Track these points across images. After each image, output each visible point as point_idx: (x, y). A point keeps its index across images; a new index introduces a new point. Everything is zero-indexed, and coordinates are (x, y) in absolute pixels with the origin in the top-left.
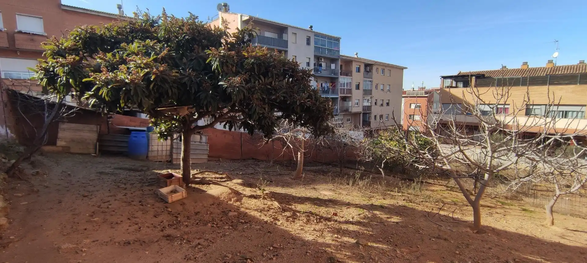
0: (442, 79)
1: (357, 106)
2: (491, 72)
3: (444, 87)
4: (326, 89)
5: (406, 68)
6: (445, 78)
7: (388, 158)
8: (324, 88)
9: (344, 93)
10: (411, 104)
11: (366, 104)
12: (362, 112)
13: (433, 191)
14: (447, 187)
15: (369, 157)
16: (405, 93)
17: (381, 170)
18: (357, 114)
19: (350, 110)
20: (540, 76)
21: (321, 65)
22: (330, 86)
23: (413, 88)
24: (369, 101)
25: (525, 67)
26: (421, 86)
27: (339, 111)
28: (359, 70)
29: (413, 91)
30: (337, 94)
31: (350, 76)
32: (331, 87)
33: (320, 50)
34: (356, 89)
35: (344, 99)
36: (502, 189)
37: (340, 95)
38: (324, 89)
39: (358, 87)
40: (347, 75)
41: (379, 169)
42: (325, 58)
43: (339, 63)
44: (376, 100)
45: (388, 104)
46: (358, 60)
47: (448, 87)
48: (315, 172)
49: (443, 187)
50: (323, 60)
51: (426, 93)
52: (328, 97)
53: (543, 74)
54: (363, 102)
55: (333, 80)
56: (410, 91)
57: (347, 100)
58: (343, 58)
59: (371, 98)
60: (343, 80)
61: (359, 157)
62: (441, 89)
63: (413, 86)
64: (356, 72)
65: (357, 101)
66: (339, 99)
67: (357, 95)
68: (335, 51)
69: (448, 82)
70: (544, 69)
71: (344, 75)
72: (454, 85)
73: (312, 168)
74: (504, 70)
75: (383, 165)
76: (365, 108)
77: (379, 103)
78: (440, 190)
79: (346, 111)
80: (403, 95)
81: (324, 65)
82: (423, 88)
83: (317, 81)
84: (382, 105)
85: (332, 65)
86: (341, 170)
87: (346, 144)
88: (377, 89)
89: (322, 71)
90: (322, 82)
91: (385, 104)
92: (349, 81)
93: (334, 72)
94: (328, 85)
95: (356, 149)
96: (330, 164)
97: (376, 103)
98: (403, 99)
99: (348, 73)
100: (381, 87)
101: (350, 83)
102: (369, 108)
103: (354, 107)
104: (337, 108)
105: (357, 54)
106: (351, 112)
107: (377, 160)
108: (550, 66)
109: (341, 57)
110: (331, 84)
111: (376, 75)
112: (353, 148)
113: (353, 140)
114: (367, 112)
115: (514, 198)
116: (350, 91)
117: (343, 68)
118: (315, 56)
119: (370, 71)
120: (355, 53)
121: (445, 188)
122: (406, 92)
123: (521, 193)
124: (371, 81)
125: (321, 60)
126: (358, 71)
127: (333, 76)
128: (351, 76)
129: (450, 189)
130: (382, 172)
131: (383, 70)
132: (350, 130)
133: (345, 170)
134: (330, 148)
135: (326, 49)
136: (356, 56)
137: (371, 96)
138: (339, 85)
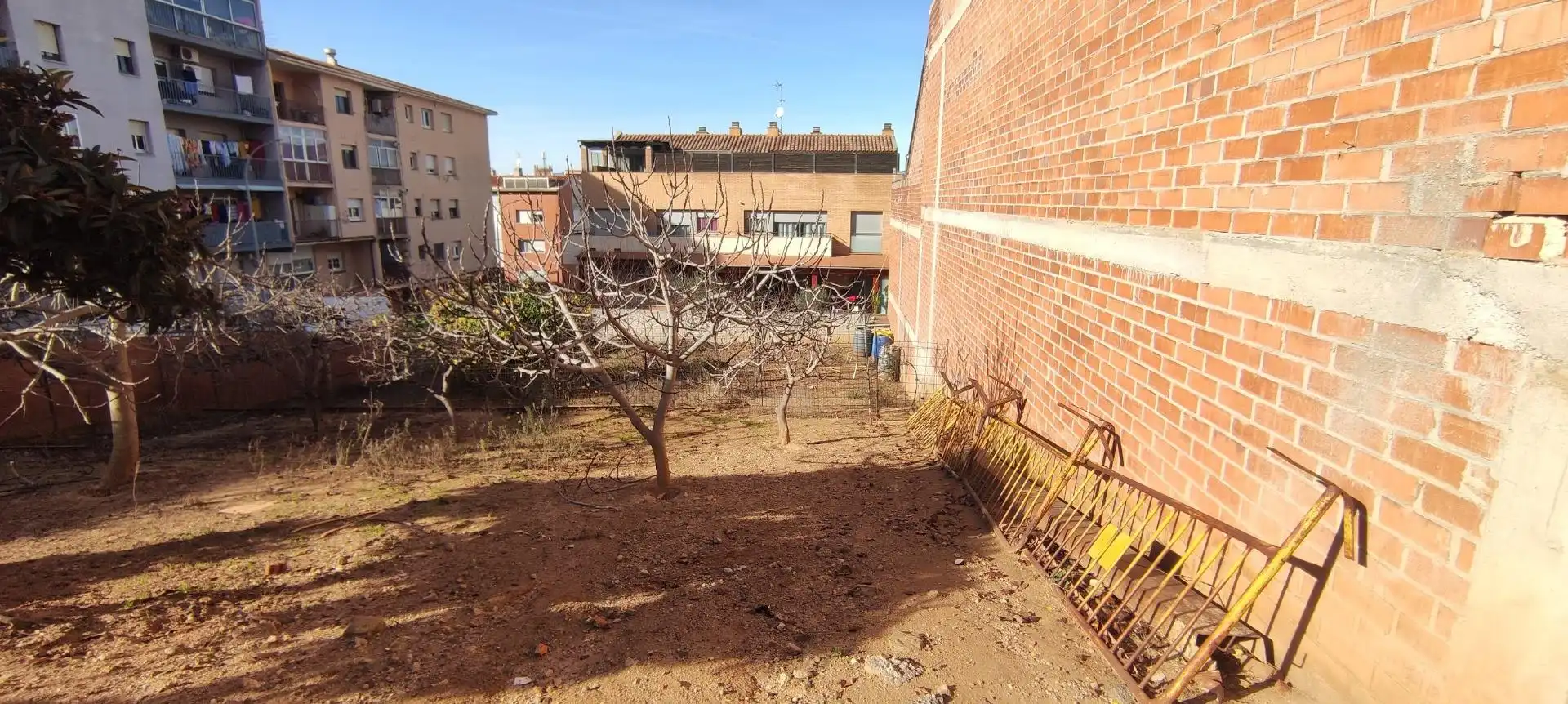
0: (584, 147)
1: (357, 219)
2: (680, 138)
3: (591, 168)
4: (228, 162)
5: (494, 113)
6: (589, 145)
7: (456, 362)
8: (220, 157)
9: (302, 177)
10: (518, 211)
11: (386, 213)
12: (379, 238)
13: (582, 425)
14: (612, 409)
15: (399, 370)
16: (499, 181)
17: (442, 399)
18: (359, 246)
19: (333, 234)
20: (752, 154)
21: (190, 76)
22: (243, 152)
23: (520, 170)
24: (396, 206)
25: (736, 133)
26: (541, 165)
27: (292, 236)
28: (346, 106)
29: (521, 175)
30: (277, 180)
31: (316, 123)
32: (248, 157)
33: (178, 19)
34: (346, 166)
35: (307, 197)
36: (713, 391)
37: (288, 184)
38: (221, 163)
39: (350, 160)
40: (304, 118)
41: (436, 396)
42: (207, 53)
43: (269, 77)
44: (418, 201)
45: (454, 213)
46: (340, 75)
47: (600, 169)
48: (209, 446)
49: (603, 410)
50: (195, 58)
51: (553, 182)
52: (242, 188)
53: (765, 150)
54: (376, 209)
55: (256, 135)
56: (512, 176)
57: (319, 199)
58: (281, 59)
59: (400, 195)
60: (290, 134)
61: (368, 371)
62: (585, 174)
63: (519, 163)
64: (339, 111)
65: (354, 205)
66: (288, 197)
67: (350, 186)
68: (242, 31)
69: (598, 157)
70: (764, 139)
71: (294, 119)
72: (611, 165)
73: (204, 434)
74: (702, 137)
75: (445, 384)
76: (382, 224)
77: (429, 209)
78: (598, 421)
79: (321, 237)
80: (495, 189)
81: (202, 74)
82: (547, 171)
83: (182, 133)
84: (438, 215)
85: (238, 78)
86: (316, 423)
87: (318, 341)
88: (416, 169)
89: (200, 98)
90: (205, 137)
91: (446, 212)
92: (318, 139)
93: (246, 102)
94: (236, 148)
95: (356, 350)
96: (273, 411)
97: (418, 211)
98: (495, 199)
99: (309, 114)
100: (430, 164)
101: (322, 147)
102: (400, 224)
103: (346, 221)
104: (282, 226)
105: (332, 54)
106: (337, 238)
107: (426, 372)
108: (773, 133)
109: (271, 56)
110: (247, 146)
111: (409, 129)
112: (346, 347)
113: (343, 324)
114: (391, 234)
115: (735, 404)
116: (324, 172)
117: (288, 95)
118: (157, 40)
119: (387, 111)
120: (327, 51)
121: (607, 413)
122: (501, 179)
123: (746, 392)
124: (392, 144)
125: (189, 56)
126: (342, 107)
127: (247, 116)
128: (321, 122)
129: (616, 413)
130: (447, 405)
131: (429, 115)
132: (328, 295)
133: (329, 419)
134: (258, 358)
135: (204, 20)
136: (330, 61)
137: (399, 187)
138: (280, 150)
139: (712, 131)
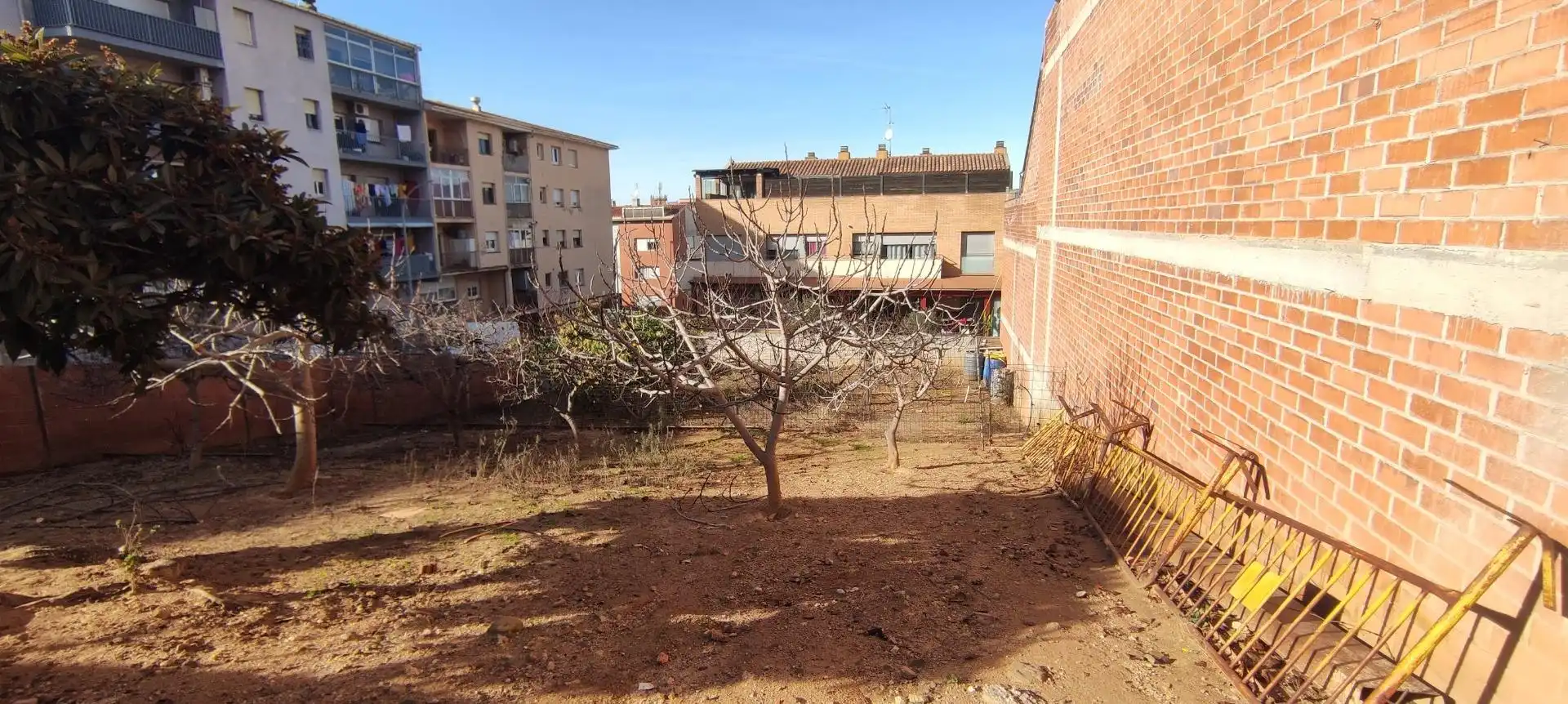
0: (698, 176)
1: (492, 250)
2: (788, 164)
3: (704, 197)
4: (389, 202)
5: (614, 147)
6: (703, 174)
7: (579, 383)
8: (382, 197)
9: (449, 214)
10: (636, 239)
11: (518, 244)
12: (510, 268)
13: (694, 446)
14: (724, 430)
15: (530, 390)
16: (618, 211)
17: (567, 417)
18: (494, 275)
19: (473, 264)
20: (865, 177)
21: (361, 128)
22: (402, 193)
23: (638, 200)
24: (527, 237)
25: (845, 157)
26: (656, 196)
27: (439, 267)
28: (487, 148)
29: (639, 206)
30: (429, 218)
31: (462, 164)
32: (405, 197)
33: (353, 79)
34: (485, 202)
35: (453, 231)
36: (822, 414)
37: (437, 220)
38: (384, 203)
39: (489, 196)
40: (452, 160)
41: (562, 415)
42: (376, 107)
43: (425, 125)
44: (546, 232)
45: (578, 242)
46: (482, 120)
47: (712, 197)
48: (371, 456)
49: (715, 431)
50: (366, 112)
51: (668, 211)
52: (400, 225)
53: (873, 172)
54: (510, 240)
55: (412, 177)
56: (630, 206)
57: (462, 233)
58: (434, 108)
59: (530, 227)
60: (441, 175)
61: (502, 391)
62: (698, 203)
63: (636, 194)
64: (481, 153)
65: (491, 237)
66: (436, 232)
67: (488, 220)
68: (405, 86)
69: (711, 185)
70: (873, 163)
71: (444, 161)
72: (723, 192)
73: (363, 447)
74: (812, 162)
75: (569, 404)
76: (515, 255)
77: (555, 239)
78: (709, 441)
79: (462, 268)
80: (615, 218)
81: (371, 126)
82: (662, 200)
83: (353, 179)
84: (563, 244)
85: (400, 128)
86: (456, 437)
87: (461, 362)
88: (545, 202)
89: (368, 146)
90: (371, 181)
91: (570, 242)
92: (462, 178)
93: (405, 148)
94: (395, 189)
95: (492, 370)
96: (421, 426)
97: (545, 241)
98: (615, 228)
99: (455, 156)
100: (556, 197)
101: (466, 185)
102: (527, 252)
103: (484, 253)
104: (431, 258)
105: (477, 102)
106: (476, 268)
107: (554, 392)
108: (882, 156)
109: (427, 106)
110: (404, 187)
111: (540, 165)
112: (485, 368)
113: (482, 347)
114: (521, 265)
115: (843, 428)
116: (466, 208)
117: (440, 140)
118: (337, 98)
119: (522, 151)
120: (473, 99)
121: (719, 434)
122: (620, 209)
123: (854, 415)
124: (525, 181)
125: (361, 110)
126: (484, 150)
127: (406, 161)
128: (466, 163)
129: (727, 434)
130: (571, 423)
131: (557, 150)
132: (470, 320)
133: (468, 435)
134: (411, 378)
135: (375, 79)
136: (475, 108)
137: (529, 220)
138: (431, 189)
139: (821, 156)
